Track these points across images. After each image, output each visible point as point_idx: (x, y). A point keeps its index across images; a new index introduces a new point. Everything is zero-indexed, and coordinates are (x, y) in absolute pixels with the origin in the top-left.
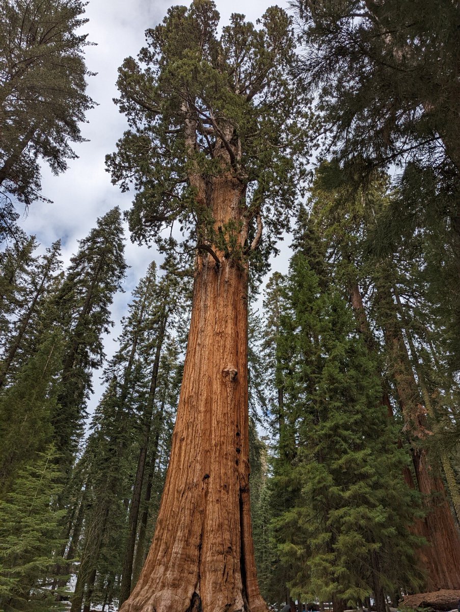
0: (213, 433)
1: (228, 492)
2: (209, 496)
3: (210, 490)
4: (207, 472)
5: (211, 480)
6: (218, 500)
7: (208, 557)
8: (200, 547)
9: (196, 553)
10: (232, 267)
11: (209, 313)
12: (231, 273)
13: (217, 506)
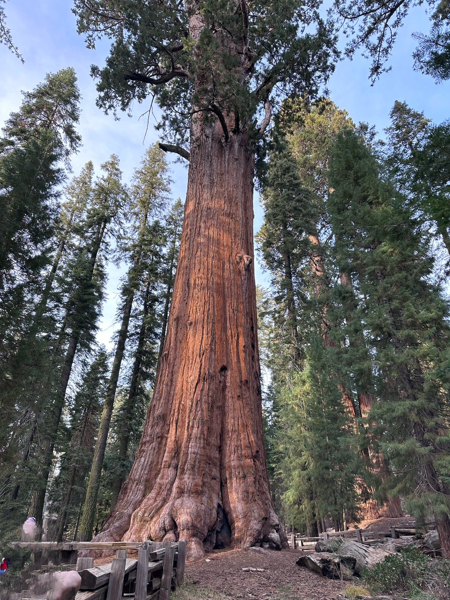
0: (228, 321)
1: (249, 388)
2: (227, 390)
3: (228, 384)
4: (225, 364)
5: (229, 373)
6: (239, 396)
7: (232, 460)
8: (220, 449)
9: (217, 456)
10: (240, 145)
11: (215, 189)
12: (239, 151)
13: (238, 404)
